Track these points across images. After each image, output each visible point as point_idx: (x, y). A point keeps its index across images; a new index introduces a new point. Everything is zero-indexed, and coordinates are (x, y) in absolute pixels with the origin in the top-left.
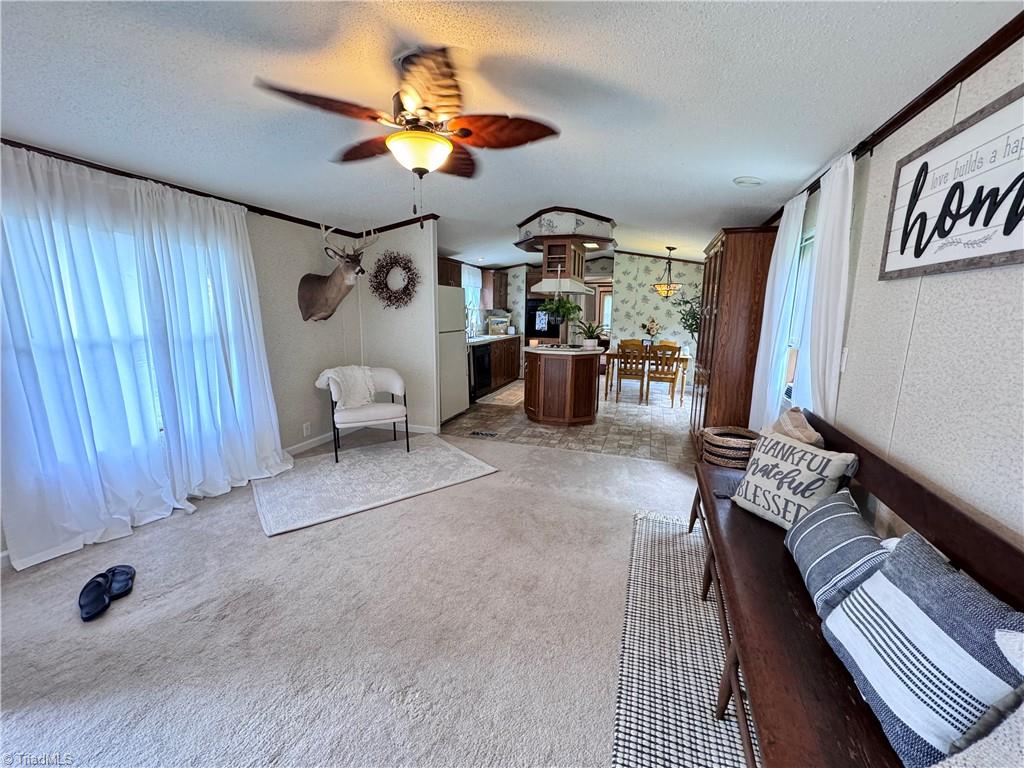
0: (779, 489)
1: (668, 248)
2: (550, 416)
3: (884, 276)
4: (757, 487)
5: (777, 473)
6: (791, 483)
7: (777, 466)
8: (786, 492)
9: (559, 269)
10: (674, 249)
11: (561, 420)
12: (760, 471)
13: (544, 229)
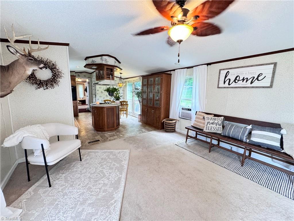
0: (216, 126)
1: (120, 73)
2: (109, 128)
3: (218, 87)
4: (211, 127)
5: (215, 123)
6: (218, 124)
7: (214, 122)
8: (218, 126)
9: (111, 77)
10: (122, 73)
11: (113, 129)
12: (211, 124)
13: (104, 61)
